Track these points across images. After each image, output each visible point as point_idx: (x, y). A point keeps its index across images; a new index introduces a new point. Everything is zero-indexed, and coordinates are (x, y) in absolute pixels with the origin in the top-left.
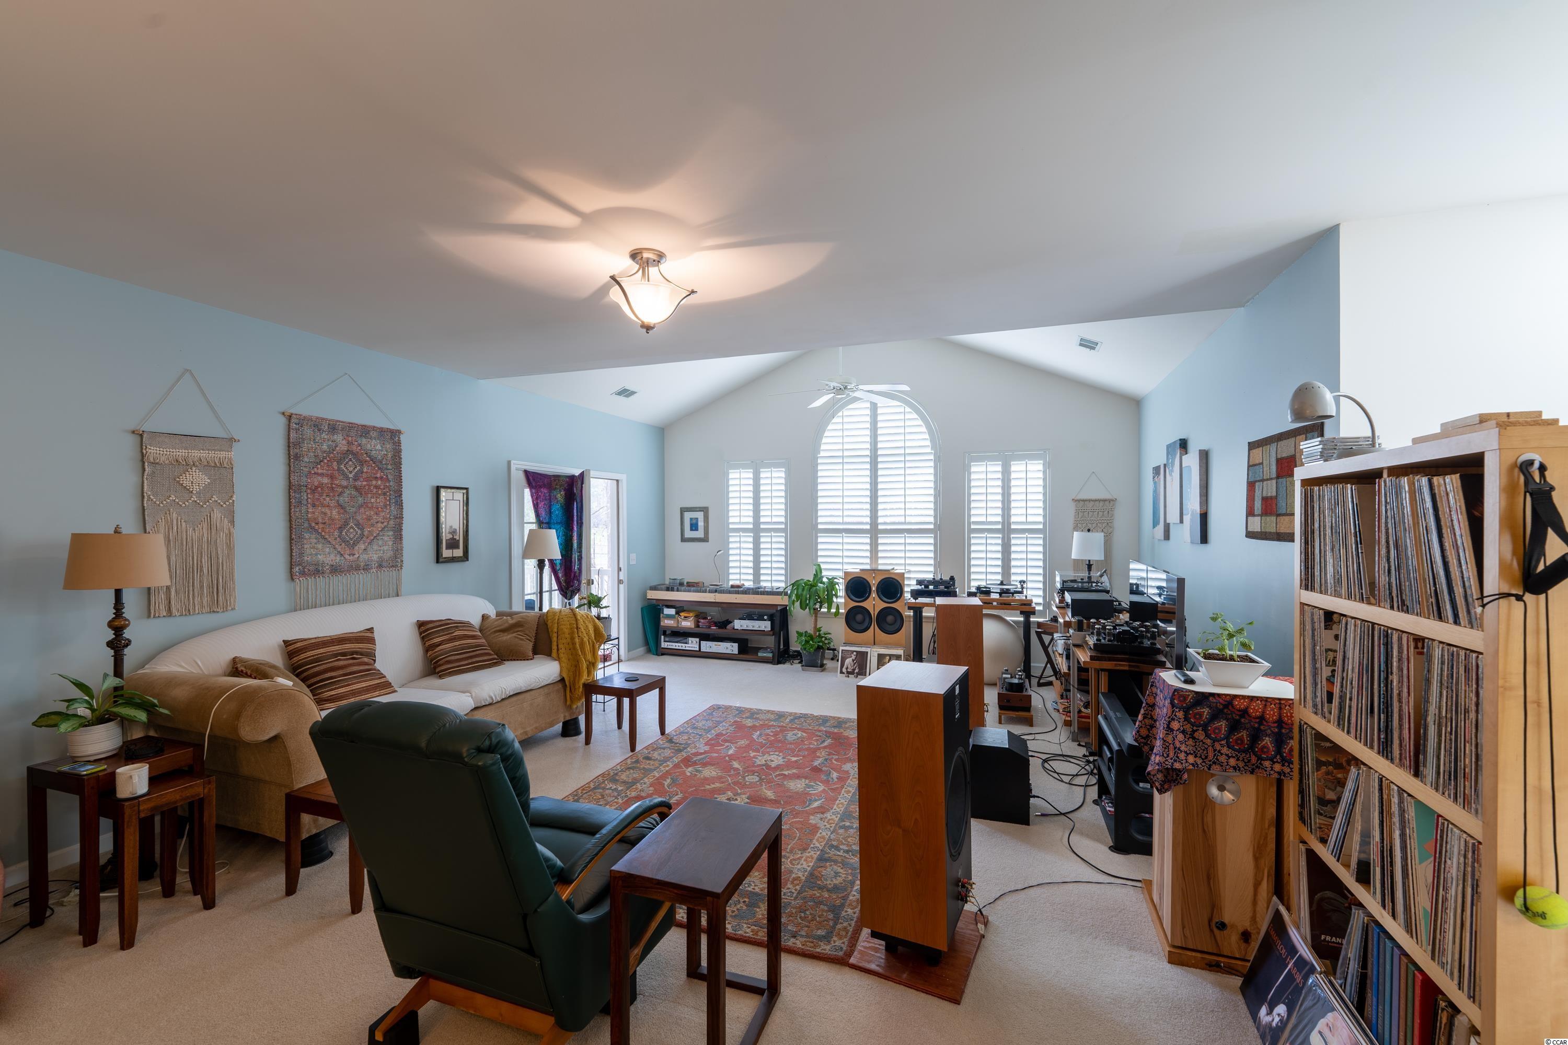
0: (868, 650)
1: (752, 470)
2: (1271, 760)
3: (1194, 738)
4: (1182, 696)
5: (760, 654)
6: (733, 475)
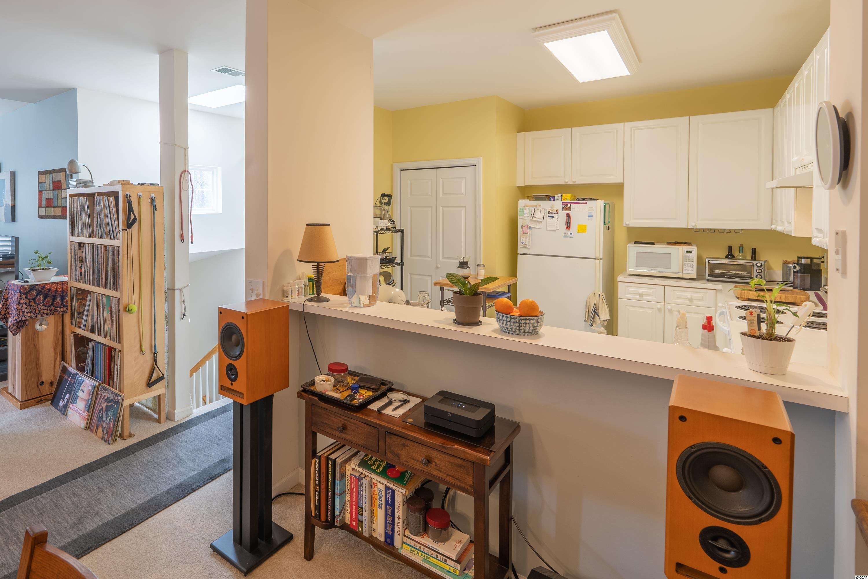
2: (60, 307)
3: (30, 305)
4: (24, 288)
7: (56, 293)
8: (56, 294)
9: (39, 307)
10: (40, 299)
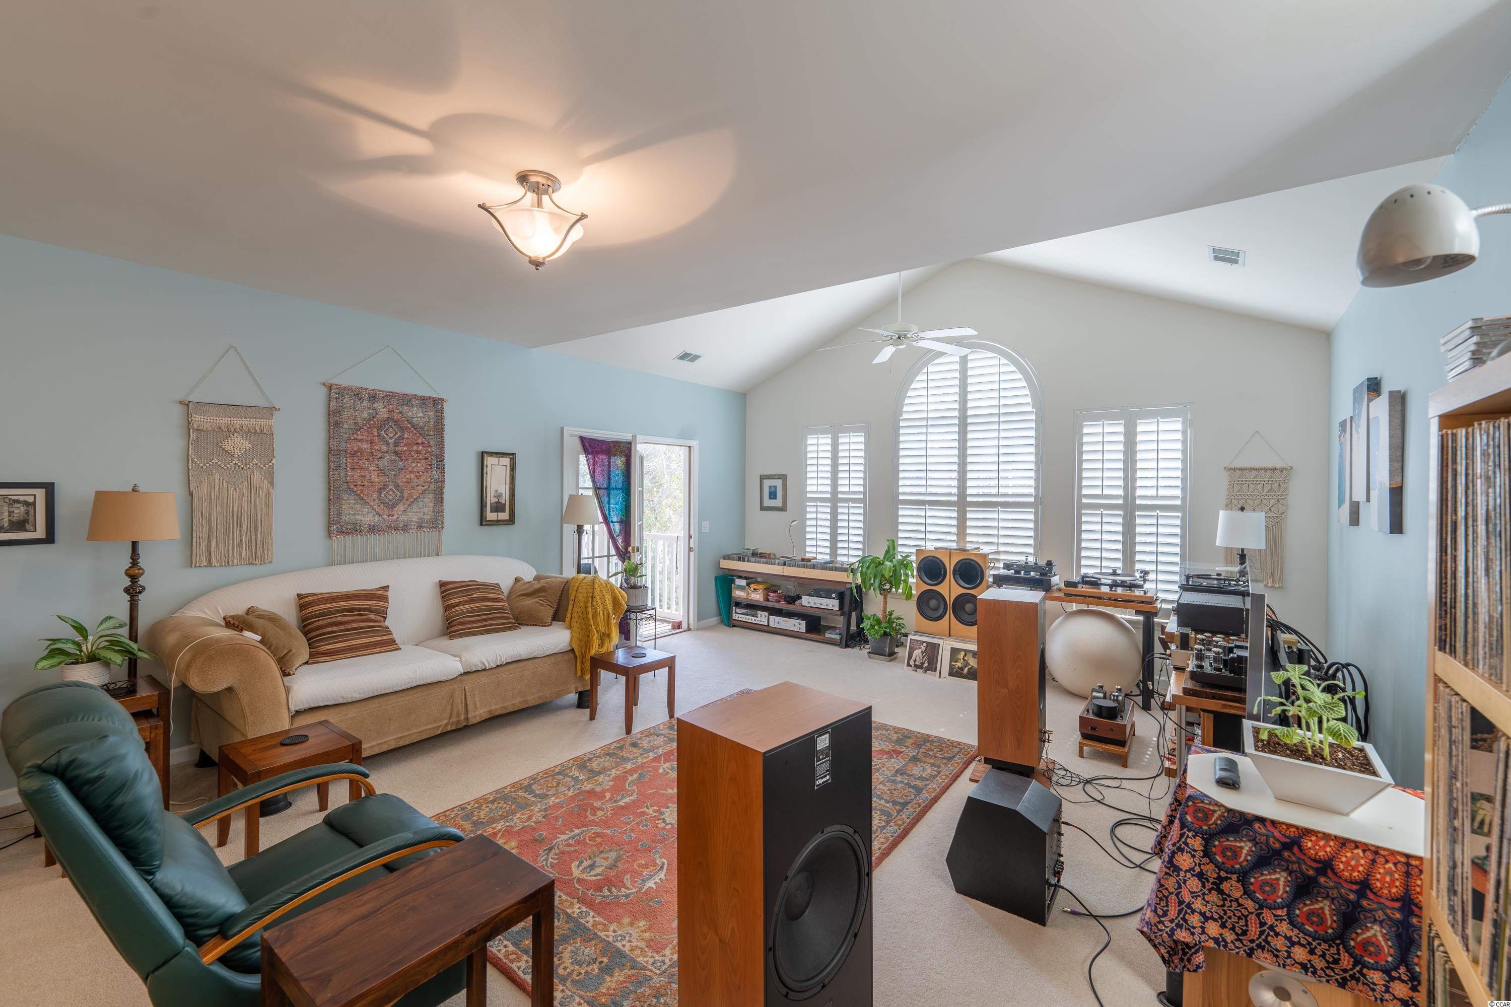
0: (940, 642)
1: (830, 436)
2: (1387, 971)
3: (1221, 892)
4: (1199, 810)
5: (827, 635)
6: (811, 440)
7: (1361, 894)
8: (1365, 903)
9: (1270, 920)
10: (1273, 885)
